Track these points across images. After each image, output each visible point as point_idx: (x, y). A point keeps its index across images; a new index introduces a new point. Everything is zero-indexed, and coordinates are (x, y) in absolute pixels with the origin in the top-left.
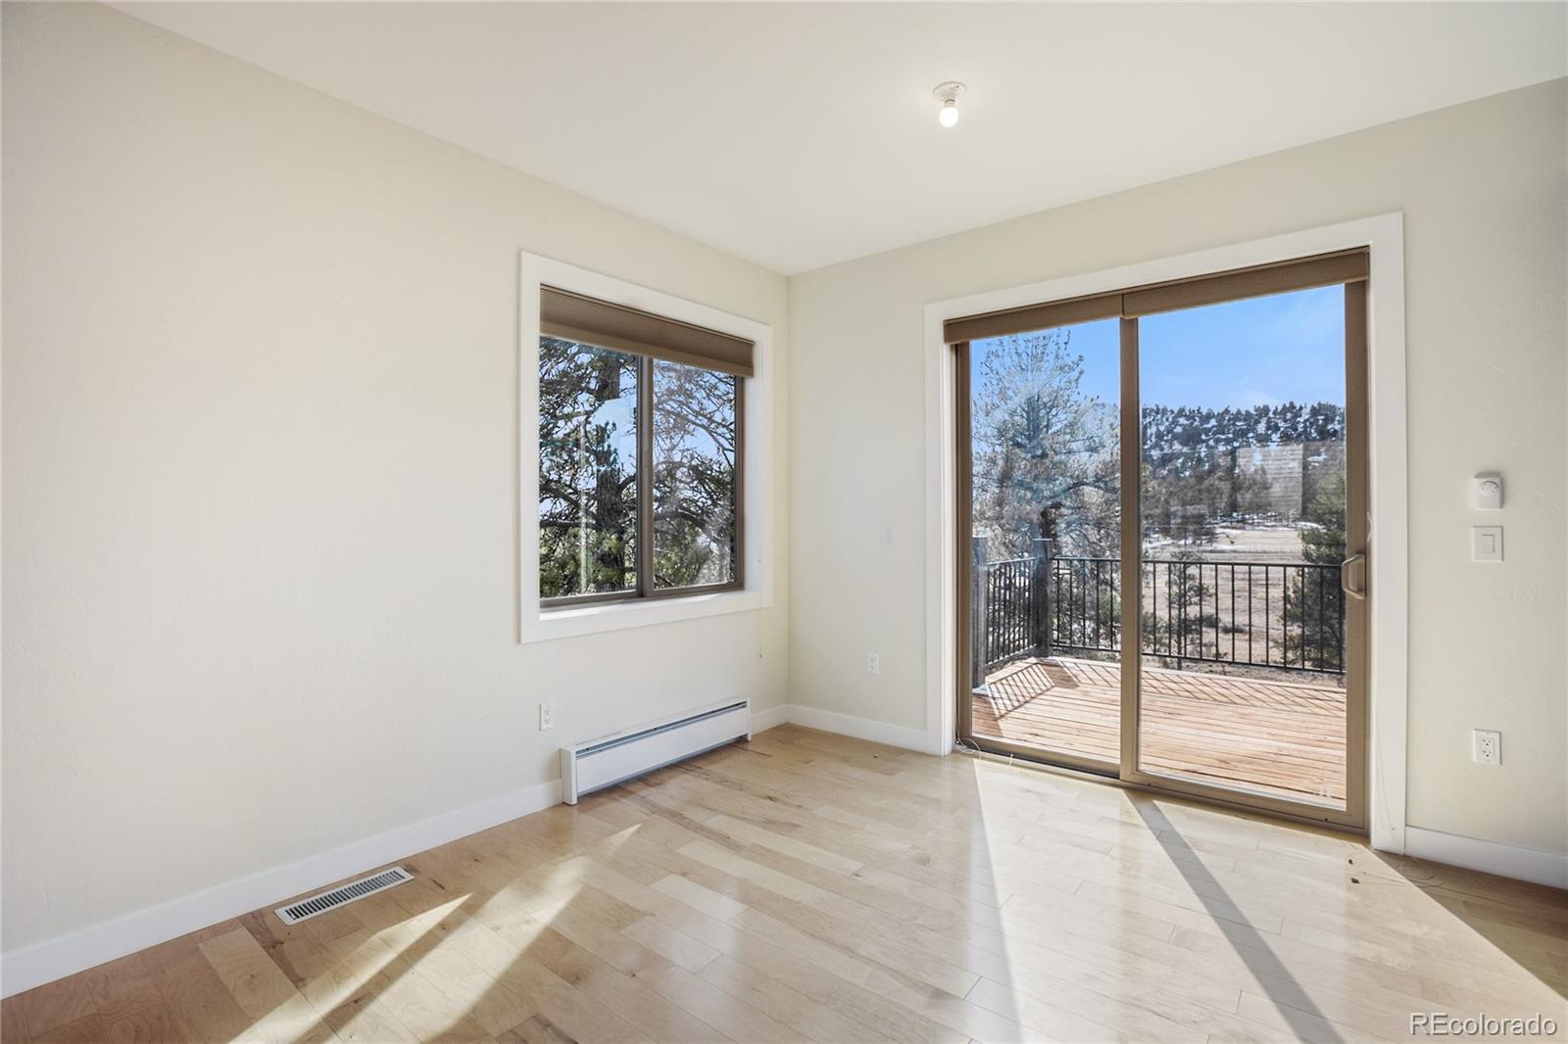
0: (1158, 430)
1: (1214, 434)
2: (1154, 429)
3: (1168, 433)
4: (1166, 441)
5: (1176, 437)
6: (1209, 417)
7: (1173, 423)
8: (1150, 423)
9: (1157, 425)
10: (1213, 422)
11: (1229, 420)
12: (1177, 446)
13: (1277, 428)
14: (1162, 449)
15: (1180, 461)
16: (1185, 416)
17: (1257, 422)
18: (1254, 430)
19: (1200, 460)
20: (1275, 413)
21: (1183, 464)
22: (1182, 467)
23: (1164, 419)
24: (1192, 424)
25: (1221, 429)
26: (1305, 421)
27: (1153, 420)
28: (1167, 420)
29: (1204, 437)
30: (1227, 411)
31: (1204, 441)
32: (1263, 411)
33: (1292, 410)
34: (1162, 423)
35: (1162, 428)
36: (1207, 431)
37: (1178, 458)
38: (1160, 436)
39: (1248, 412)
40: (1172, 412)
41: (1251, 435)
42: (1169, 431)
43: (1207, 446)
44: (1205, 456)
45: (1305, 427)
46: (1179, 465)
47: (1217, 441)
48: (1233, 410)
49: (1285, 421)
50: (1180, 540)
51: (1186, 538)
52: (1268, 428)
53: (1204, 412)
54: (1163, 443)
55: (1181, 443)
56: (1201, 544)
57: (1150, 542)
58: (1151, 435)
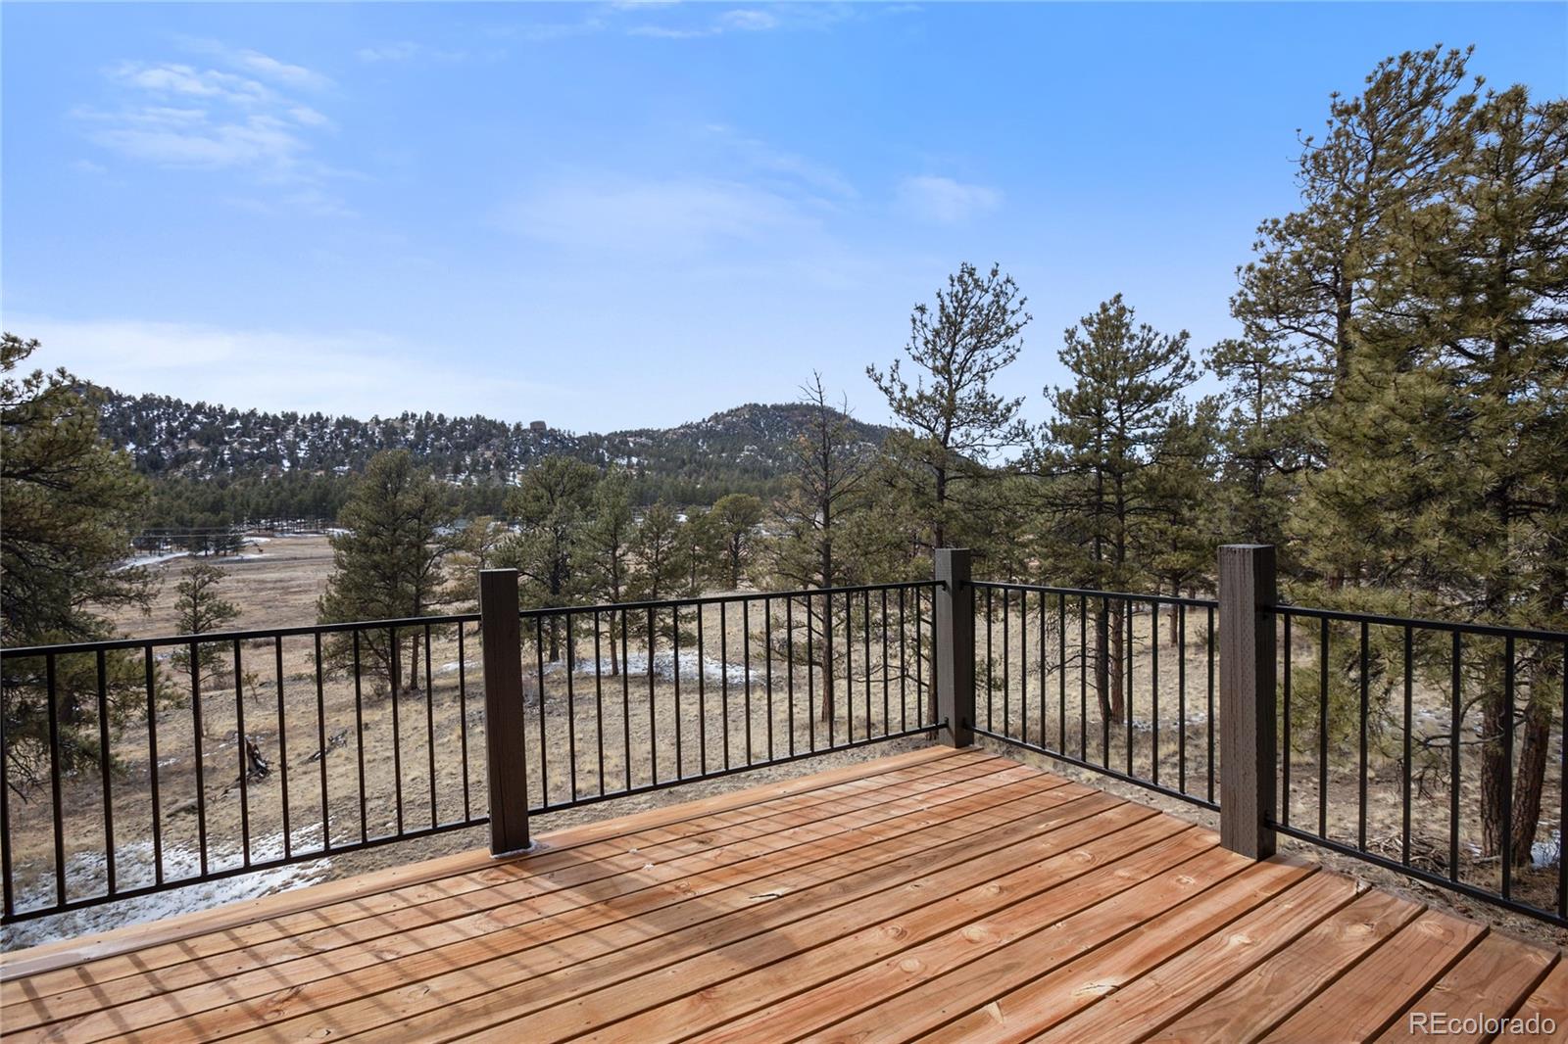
0: (169, 424)
1: (239, 436)
2: (164, 424)
3: (183, 430)
4: (181, 439)
5: (193, 435)
6: (233, 416)
7: (189, 419)
8: (158, 416)
9: (168, 420)
10: (238, 424)
11: (255, 423)
12: (194, 446)
13: (304, 437)
14: (175, 448)
15: (199, 462)
16: (205, 413)
17: (285, 429)
18: (282, 436)
19: (223, 463)
20: (303, 420)
21: (202, 466)
22: (201, 470)
23: (178, 414)
24: (213, 423)
25: (245, 431)
26: (332, 432)
27: (163, 413)
28: (182, 415)
29: (227, 438)
30: (253, 413)
31: (226, 443)
32: (291, 418)
33: (317, 420)
34: (175, 419)
35: (176, 424)
36: (231, 433)
37: (196, 460)
38: (171, 433)
39: (275, 417)
40: (187, 406)
41: (279, 441)
42: (184, 427)
43: (231, 449)
44: (229, 459)
45: (331, 438)
46: (197, 468)
47: (242, 444)
48: (260, 413)
49: (313, 430)
50: (200, 550)
51: (207, 549)
52: (296, 436)
53: (228, 411)
54: (176, 441)
55: (199, 443)
56: (225, 555)
57: (160, 555)
58: (161, 429)
